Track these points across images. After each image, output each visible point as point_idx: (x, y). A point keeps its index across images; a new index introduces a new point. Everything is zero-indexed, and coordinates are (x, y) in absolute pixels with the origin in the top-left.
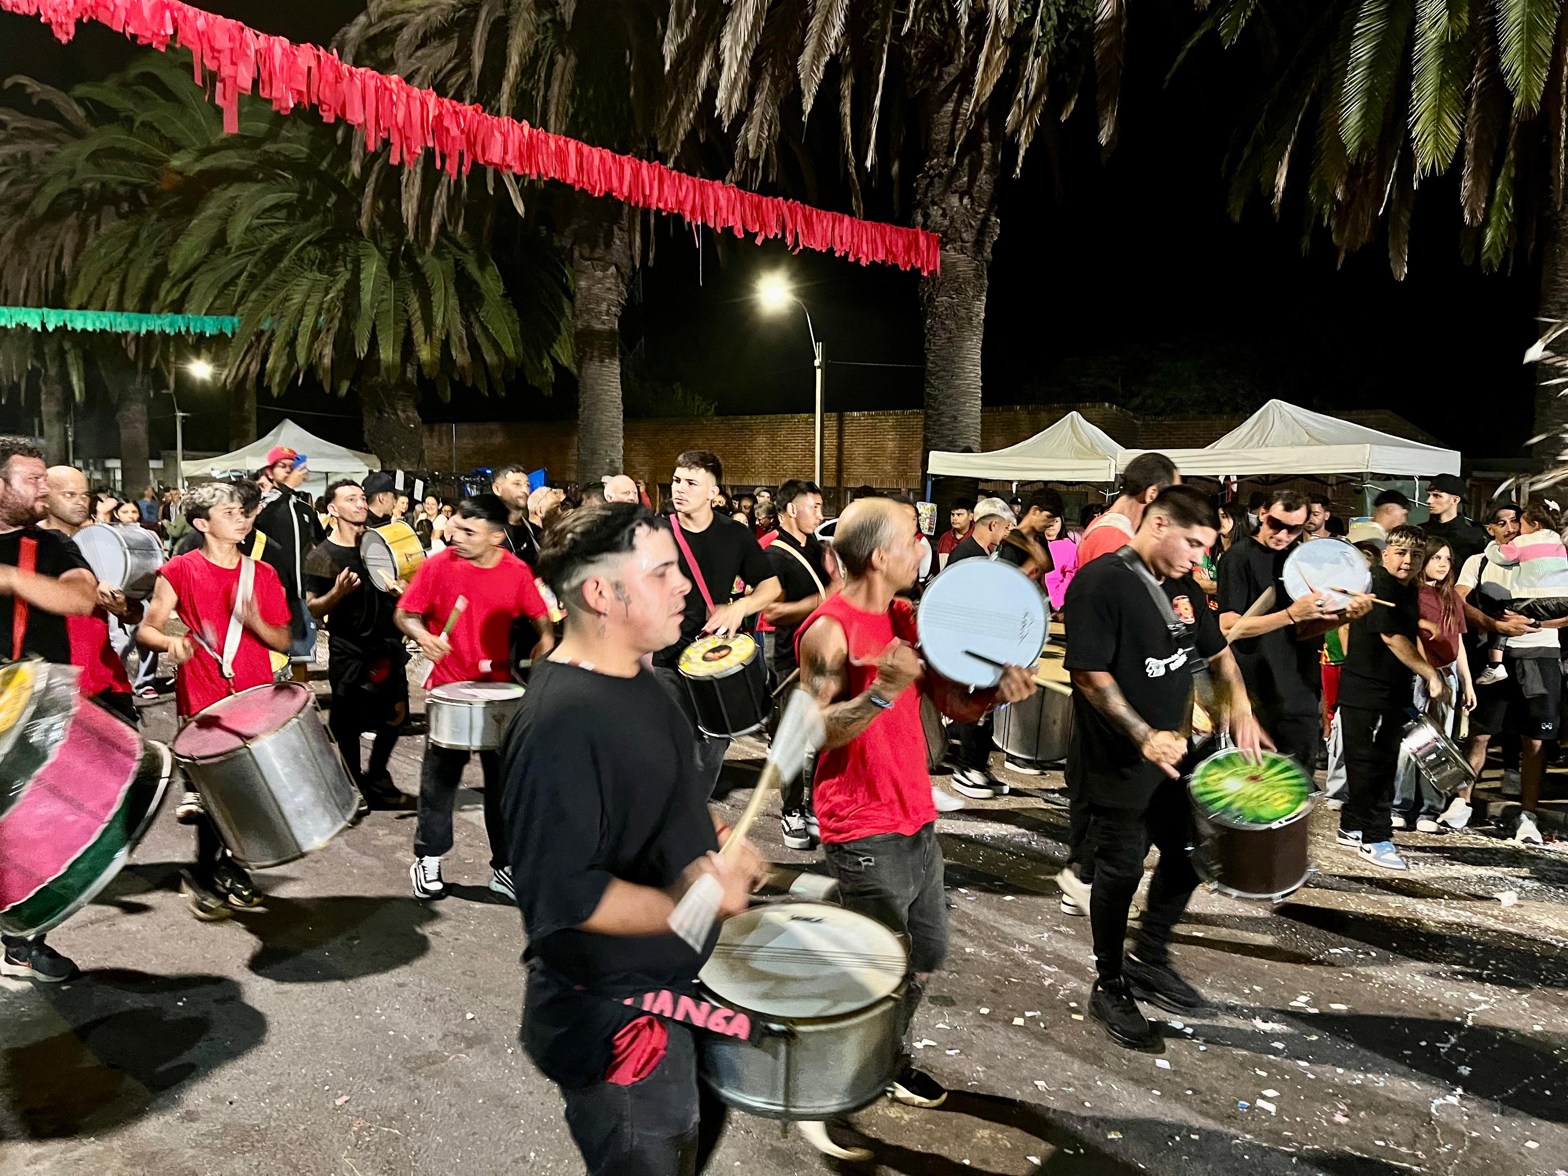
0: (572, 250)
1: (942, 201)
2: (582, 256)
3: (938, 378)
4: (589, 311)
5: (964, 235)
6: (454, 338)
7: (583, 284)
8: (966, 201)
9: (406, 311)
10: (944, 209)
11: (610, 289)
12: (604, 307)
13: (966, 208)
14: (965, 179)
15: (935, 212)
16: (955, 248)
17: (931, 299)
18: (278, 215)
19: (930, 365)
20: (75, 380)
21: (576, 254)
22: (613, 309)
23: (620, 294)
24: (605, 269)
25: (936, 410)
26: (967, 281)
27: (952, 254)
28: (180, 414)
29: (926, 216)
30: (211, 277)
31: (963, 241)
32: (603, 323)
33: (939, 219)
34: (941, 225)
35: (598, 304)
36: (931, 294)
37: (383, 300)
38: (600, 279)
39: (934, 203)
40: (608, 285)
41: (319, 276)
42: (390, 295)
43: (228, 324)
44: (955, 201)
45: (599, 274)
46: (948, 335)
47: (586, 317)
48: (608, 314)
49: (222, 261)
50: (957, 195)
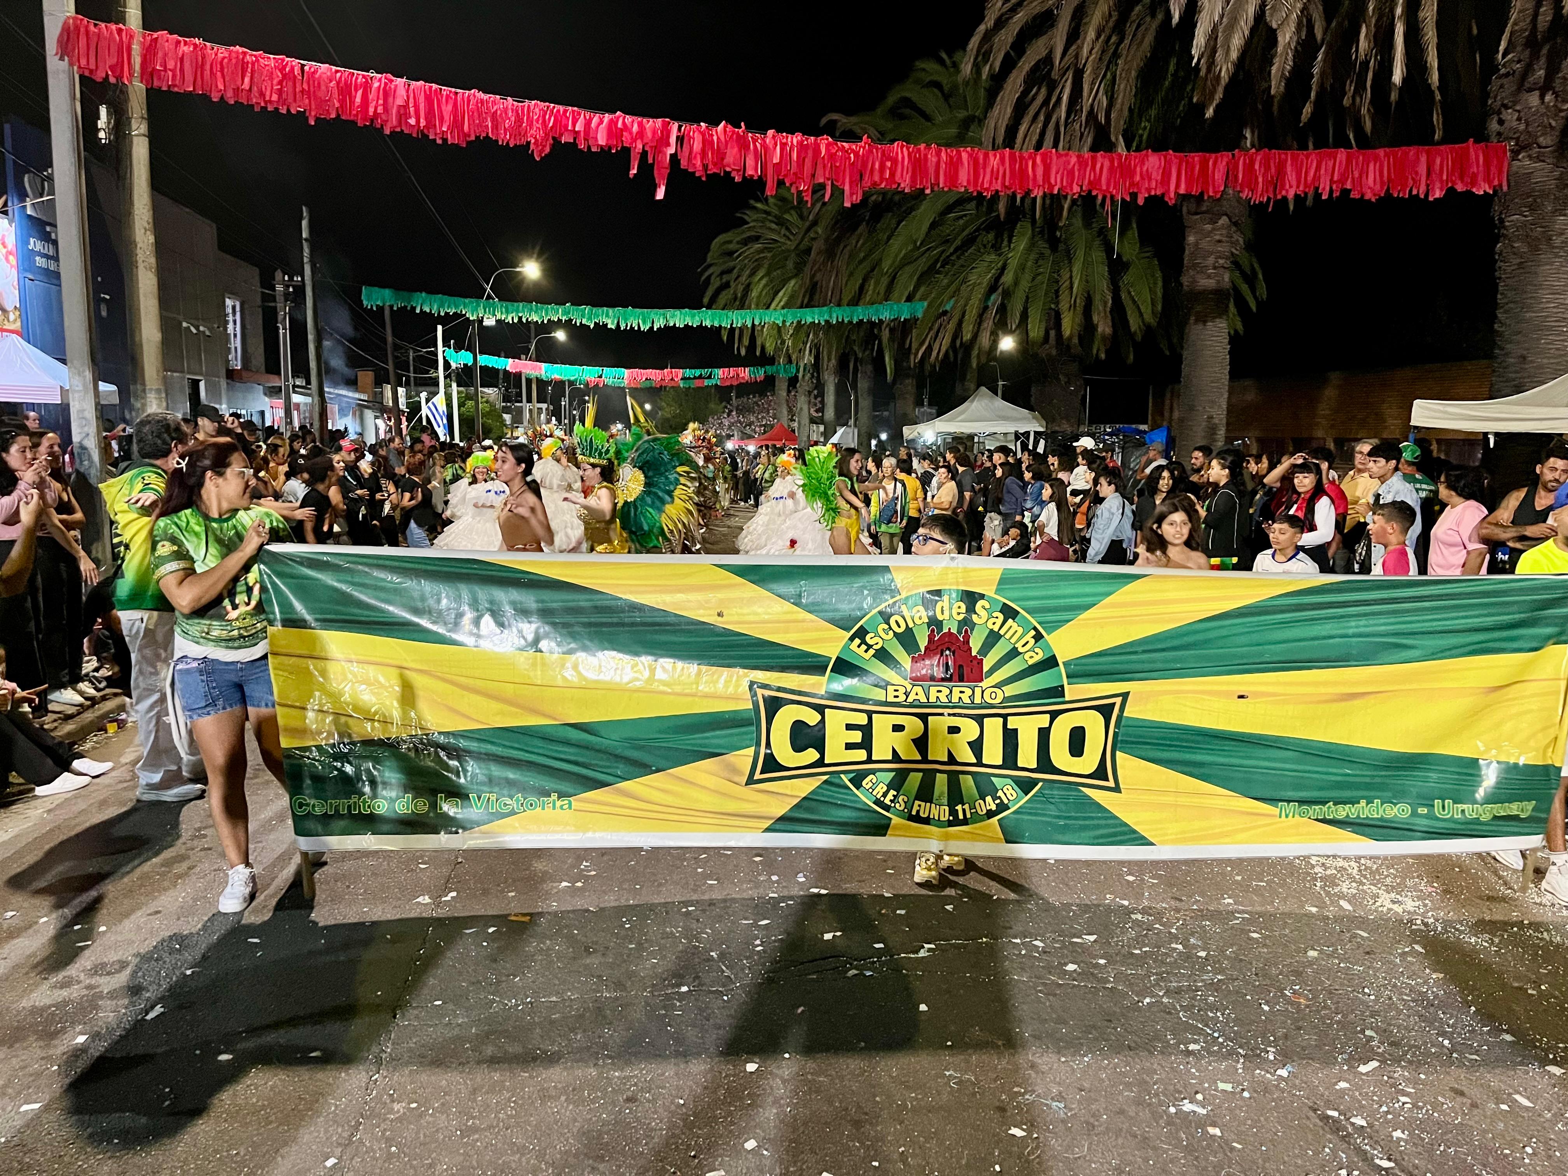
0: (1181, 206)
1: (1515, 103)
2: (1189, 213)
3: (1506, 312)
4: (1195, 266)
5: (1542, 140)
6: (1097, 304)
7: (1191, 239)
8: (1548, 97)
9: (1057, 282)
10: (1519, 111)
11: (1219, 241)
12: (1211, 260)
13: (1547, 107)
14: (1542, 73)
15: (1509, 116)
16: (1530, 157)
17: (1502, 221)
18: (968, 206)
19: (1499, 296)
20: (887, 359)
21: (1185, 209)
22: (1221, 261)
23: (1234, 244)
24: (1213, 222)
25: (1503, 349)
26: (1545, 195)
27: (1524, 163)
28: (1000, 383)
29: (1501, 122)
30: (908, 269)
31: (1540, 147)
32: (1209, 277)
33: (1515, 124)
34: (1516, 131)
35: (1205, 258)
36: (1501, 213)
37: (1039, 274)
38: (1211, 232)
39: (1506, 107)
40: (1217, 238)
41: (993, 257)
42: (1046, 268)
43: (919, 308)
44: (1534, 99)
45: (1208, 227)
46: (1518, 261)
47: (1192, 273)
48: (1215, 268)
49: (916, 254)
50: (1537, 93)
